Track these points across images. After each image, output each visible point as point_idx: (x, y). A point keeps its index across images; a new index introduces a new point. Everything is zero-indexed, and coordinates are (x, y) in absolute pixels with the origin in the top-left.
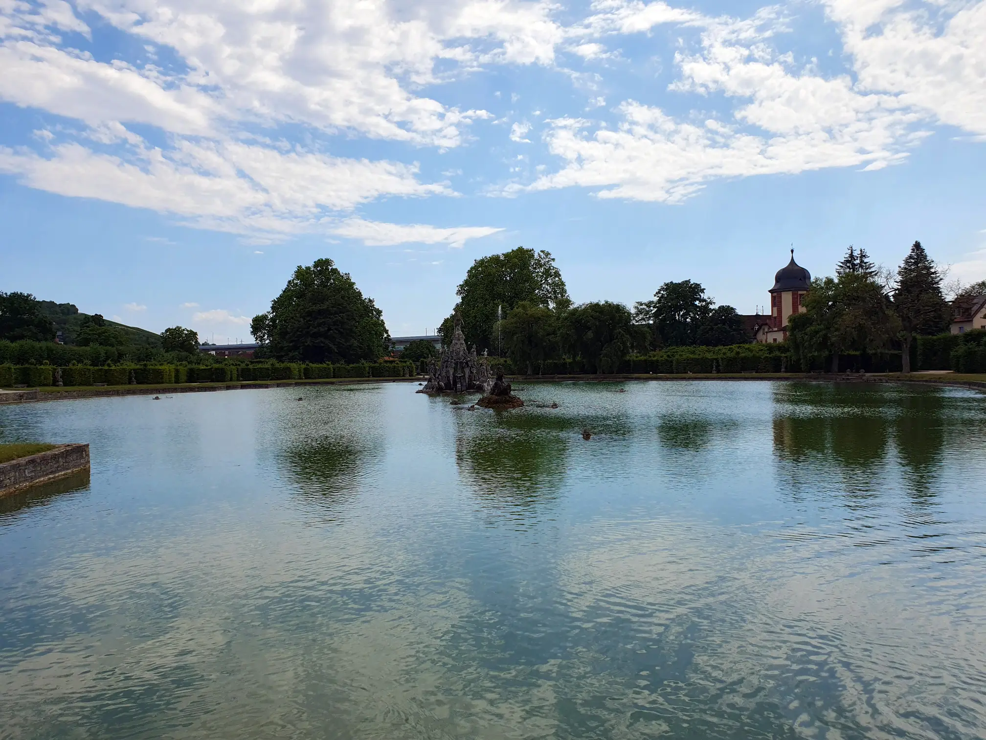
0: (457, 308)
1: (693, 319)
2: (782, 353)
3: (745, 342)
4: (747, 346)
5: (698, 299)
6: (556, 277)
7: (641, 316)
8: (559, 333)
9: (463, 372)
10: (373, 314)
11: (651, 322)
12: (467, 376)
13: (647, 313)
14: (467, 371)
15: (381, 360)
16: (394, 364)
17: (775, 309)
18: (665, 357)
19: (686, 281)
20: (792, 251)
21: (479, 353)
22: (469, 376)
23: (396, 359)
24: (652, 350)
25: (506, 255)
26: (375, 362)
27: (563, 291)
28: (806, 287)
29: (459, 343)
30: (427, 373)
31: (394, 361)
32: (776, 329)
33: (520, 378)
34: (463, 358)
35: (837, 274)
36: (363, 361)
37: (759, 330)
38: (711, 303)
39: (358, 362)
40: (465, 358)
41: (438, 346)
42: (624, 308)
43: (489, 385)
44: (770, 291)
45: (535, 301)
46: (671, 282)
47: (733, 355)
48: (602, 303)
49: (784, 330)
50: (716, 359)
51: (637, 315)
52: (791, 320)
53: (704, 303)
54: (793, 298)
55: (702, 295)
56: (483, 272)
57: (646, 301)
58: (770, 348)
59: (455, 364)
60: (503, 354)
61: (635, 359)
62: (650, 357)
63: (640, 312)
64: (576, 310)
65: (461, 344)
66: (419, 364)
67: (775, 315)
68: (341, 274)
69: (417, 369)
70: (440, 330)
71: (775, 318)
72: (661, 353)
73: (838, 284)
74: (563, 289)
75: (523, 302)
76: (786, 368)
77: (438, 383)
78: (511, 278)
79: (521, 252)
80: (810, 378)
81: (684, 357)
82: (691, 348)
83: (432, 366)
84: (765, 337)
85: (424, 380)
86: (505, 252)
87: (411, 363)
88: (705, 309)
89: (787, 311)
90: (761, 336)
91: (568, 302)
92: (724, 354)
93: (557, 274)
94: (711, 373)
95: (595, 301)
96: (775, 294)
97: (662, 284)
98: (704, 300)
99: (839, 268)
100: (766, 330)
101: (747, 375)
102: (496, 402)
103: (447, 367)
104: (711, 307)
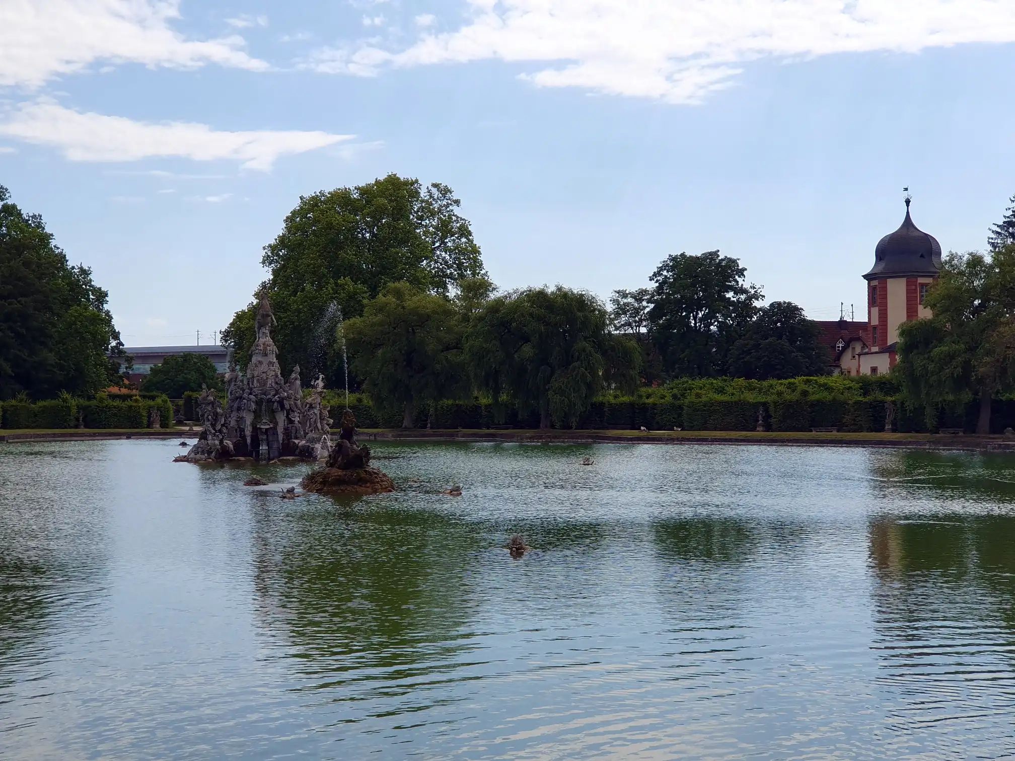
0: (263, 292)
1: (722, 326)
2: (887, 394)
3: (820, 372)
4: (822, 380)
5: (731, 288)
6: (462, 236)
7: (624, 319)
8: (467, 346)
9: (274, 420)
10: (88, 299)
11: (643, 330)
12: (280, 429)
13: (637, 311)
14: (281, 418)
15: (102, 394)
16: (129, 403)
17: (875, 311)
18: (669, 398)
19: (711, 254)
20: (908, 202)
21: (307, 383)
22: (286, 429)
23: (134, 392)
24: (645, 385)
25: (365, 192)
26: (90, 398)
27: (476, 265)
28: (933, 270)
29: (265, 361)
30: (198, 421)
31: (130, 397)
32: (875, 349)
33: (390, 435)
34: (273, 393)
35: (990, 248)
36: (66, 395)
37: (844, 349)
38: (756, 296)
39: (55, 396)
40: (277, 393)
41: (224, 368)
42: (593, 300)
43: (323, 449)
44: (865, 277)
45: (419, 282)
46: (683, 255)
47: (794, 396)
48: (551, 289)
49: (890, 350)
50: (764, 404)
51: (618, 315)
52: (905, 332)
53: (743, 297)
54: (909, 292)
55: (740, 280)
56: (316, 221)
57: (633, 288)
58: (866, 385)
59: (257, 403)
60: (355, 386)
61: (612, 401)
62: (640, 397)
63: (622, 310)
64: (499, 302)
65: (271, 363)
66: (181, 402)
67: (875, 322)
68: (25, 216)
69: (177, 412)
70: (226, 335)
71: (875, 328)
72: (661, 391)
73: (992, 267)
74: (475, 260)
75: (397, 284)
76: (894, 423)
77: (221, 442)
78: (373, 235)
79: (393, 184)
80: (937, 442)
81: (704, 399)
82: (717, 382)
83: (209, 408)
84: (855, 362)
85: (192, 435)
86: (362, 184)
87: (165, 402)
88: (745, 308)
89: (897, 316)
90: (847, 362)
91: (483, 287)
92: (780, 394)
93: (464, 231)
94: (754, 429)
95: (537, 286)
96: (875, 283)
97: (666, 257)
98: (743, 291)
99: (993, 236)
100: (858, 350)
101: (823, 435)
102: (339, 482)
103: (239, 409)
104: (757, 304)
